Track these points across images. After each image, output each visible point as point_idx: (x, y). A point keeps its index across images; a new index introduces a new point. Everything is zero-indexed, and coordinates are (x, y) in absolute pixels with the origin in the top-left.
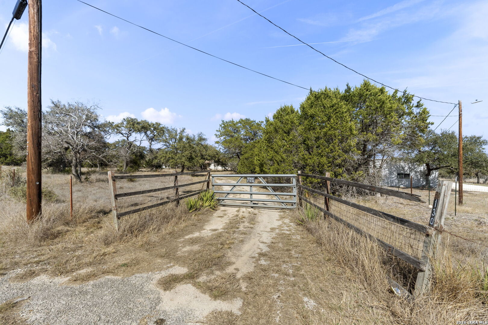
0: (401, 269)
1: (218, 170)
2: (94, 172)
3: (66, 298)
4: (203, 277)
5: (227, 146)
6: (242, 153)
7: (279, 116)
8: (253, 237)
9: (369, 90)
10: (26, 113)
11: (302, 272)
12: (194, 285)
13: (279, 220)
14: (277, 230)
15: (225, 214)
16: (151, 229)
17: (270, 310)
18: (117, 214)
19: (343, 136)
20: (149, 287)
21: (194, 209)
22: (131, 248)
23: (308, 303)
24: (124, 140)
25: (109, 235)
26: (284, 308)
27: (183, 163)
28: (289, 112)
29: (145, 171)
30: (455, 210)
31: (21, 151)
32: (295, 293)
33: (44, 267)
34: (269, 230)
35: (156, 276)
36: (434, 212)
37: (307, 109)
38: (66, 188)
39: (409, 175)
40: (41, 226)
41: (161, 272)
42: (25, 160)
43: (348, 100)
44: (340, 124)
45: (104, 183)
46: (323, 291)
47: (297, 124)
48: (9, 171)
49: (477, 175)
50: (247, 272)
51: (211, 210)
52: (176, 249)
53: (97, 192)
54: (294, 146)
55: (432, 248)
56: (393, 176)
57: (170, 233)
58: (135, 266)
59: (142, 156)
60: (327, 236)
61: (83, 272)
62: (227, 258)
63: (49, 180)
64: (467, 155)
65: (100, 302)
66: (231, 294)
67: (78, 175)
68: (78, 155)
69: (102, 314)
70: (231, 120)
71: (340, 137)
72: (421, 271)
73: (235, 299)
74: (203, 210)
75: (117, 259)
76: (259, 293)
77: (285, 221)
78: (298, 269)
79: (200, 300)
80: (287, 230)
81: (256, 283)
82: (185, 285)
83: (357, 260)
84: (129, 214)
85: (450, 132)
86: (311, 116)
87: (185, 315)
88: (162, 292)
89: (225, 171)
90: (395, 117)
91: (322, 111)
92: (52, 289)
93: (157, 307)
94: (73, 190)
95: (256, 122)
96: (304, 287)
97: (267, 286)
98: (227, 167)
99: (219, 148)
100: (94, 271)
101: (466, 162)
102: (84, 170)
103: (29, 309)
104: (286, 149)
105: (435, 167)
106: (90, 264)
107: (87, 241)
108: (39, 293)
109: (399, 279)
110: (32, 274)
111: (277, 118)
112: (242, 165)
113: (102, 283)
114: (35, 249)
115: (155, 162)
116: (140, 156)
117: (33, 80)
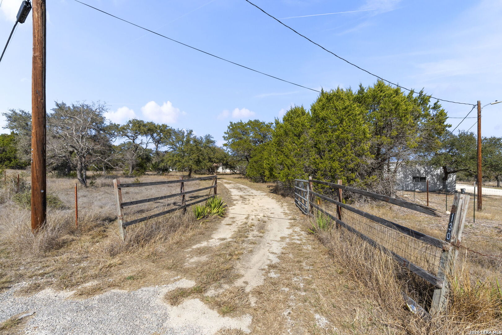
0: (417, 285)
1: (226, 173)
2: (100, 176)
3: (71, 314)
4: (211, 291)
5: (236, 149)
6: (251, 156)
7: (290, 119)
8: (262, 247)
9: (383, 92)
10: (31, 116)
11: (314, 286)
12: (203, 299)
13: (289, 228)
14: (288, 239)
15: (234, 222)
16: (158, 238)
17: (280, 329)
18: (123, 223)
19: (356, 140)
20: (156, 302)
21: (201, 217)
22: (137, 259)
23: (319, 320)
24: (130, 142)
25: (115, 246)
26: (294, 326)
27: (190, 166)
28: (299, 115)
29: (152, 175)
30: (474, 217)
31: (25, 155)
32: (306, 309)
33: (49, 280)
34: (279, 239)
35: (163, 289)
36: (451, 227)
37: (319, 111)
38: (71, 193)
39: (425, 178)
40: (46, 236)
41: (168, 286)
42: (29, 164)
43: (361, 101)
44: (353, 127)
45: (109, 187)
46: (335, 307)
47: (309, 127)
48: (14, 176)
49: (497, 178)
50: (256, 285)
51: (219, 217)
52: (183, 260)
53: (102, 198)
54: (305, 150)
55: (448, 265)
56: (408, 180)
57: (177, 243)
58: (141, 279)
59: (148, 159)
60: (339, 248)
61: (89, 285)
62: (236, 270)
63: (54, 184)
64: (486, 158)
65: (106, 318)
66: (240, 310)
67: (83, 180)
68: (83, 159)
69: (108, 331)
70: (240, 122)
71: (353, 141)
72: (438, 288)
73: (244, 316)
74: (212, 217)
75: (123, 270)
76: (269, 310)
77: (296, 230)
78: (309, 283)
79: (208, 317)
80: (298, 240)
81: (266, 299)
82: (192, 300)
83: (370, 274)
84: (135, 223)
85: (469, 134)
86: (322, 119)
87: (192, 333)
88: (169, 307)
89: (233, 174)
90: (411, 120)
91: (334, 113)
92: (57, 304)
93: (164, 324)
94: (78, 196)
95: (266, 124)
96: (315, 303)
97: (277, 301)
98: (235, 170)
99: (228, 150)
100: (100, 284)
101: (486, 165)
102: (89, 173)
103: (34, 325)
104: (297, 153)
105: (452, 170)
106: (95, 277)
107: (92, 251)
108: (44, 308)
109: (415, 296)
110: (37, 288)
111: (287, 121)
112: (251, 168)
113: (107, 298)
114: (39, 261)
115: (162, 165)
116: (146, 159)
117: (38, 85)
